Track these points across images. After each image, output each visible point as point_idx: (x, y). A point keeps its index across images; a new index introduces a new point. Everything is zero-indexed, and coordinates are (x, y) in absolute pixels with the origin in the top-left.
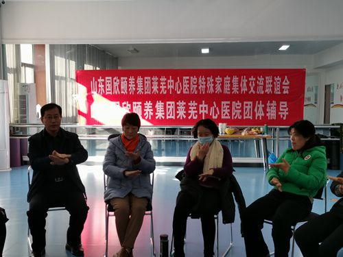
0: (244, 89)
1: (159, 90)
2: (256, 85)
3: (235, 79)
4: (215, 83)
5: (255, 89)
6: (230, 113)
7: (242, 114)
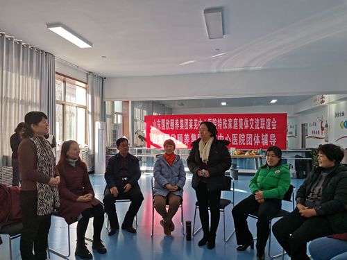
0: (247, 126)
1: (194, 127)
2: (255, 124)
3: (241, 120)
4: (228, 123)
5: (254, 126)
6: (238, 141)
7: (245, 142)
